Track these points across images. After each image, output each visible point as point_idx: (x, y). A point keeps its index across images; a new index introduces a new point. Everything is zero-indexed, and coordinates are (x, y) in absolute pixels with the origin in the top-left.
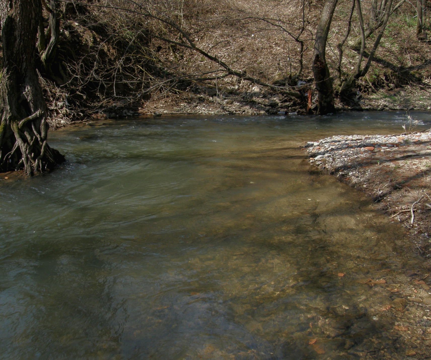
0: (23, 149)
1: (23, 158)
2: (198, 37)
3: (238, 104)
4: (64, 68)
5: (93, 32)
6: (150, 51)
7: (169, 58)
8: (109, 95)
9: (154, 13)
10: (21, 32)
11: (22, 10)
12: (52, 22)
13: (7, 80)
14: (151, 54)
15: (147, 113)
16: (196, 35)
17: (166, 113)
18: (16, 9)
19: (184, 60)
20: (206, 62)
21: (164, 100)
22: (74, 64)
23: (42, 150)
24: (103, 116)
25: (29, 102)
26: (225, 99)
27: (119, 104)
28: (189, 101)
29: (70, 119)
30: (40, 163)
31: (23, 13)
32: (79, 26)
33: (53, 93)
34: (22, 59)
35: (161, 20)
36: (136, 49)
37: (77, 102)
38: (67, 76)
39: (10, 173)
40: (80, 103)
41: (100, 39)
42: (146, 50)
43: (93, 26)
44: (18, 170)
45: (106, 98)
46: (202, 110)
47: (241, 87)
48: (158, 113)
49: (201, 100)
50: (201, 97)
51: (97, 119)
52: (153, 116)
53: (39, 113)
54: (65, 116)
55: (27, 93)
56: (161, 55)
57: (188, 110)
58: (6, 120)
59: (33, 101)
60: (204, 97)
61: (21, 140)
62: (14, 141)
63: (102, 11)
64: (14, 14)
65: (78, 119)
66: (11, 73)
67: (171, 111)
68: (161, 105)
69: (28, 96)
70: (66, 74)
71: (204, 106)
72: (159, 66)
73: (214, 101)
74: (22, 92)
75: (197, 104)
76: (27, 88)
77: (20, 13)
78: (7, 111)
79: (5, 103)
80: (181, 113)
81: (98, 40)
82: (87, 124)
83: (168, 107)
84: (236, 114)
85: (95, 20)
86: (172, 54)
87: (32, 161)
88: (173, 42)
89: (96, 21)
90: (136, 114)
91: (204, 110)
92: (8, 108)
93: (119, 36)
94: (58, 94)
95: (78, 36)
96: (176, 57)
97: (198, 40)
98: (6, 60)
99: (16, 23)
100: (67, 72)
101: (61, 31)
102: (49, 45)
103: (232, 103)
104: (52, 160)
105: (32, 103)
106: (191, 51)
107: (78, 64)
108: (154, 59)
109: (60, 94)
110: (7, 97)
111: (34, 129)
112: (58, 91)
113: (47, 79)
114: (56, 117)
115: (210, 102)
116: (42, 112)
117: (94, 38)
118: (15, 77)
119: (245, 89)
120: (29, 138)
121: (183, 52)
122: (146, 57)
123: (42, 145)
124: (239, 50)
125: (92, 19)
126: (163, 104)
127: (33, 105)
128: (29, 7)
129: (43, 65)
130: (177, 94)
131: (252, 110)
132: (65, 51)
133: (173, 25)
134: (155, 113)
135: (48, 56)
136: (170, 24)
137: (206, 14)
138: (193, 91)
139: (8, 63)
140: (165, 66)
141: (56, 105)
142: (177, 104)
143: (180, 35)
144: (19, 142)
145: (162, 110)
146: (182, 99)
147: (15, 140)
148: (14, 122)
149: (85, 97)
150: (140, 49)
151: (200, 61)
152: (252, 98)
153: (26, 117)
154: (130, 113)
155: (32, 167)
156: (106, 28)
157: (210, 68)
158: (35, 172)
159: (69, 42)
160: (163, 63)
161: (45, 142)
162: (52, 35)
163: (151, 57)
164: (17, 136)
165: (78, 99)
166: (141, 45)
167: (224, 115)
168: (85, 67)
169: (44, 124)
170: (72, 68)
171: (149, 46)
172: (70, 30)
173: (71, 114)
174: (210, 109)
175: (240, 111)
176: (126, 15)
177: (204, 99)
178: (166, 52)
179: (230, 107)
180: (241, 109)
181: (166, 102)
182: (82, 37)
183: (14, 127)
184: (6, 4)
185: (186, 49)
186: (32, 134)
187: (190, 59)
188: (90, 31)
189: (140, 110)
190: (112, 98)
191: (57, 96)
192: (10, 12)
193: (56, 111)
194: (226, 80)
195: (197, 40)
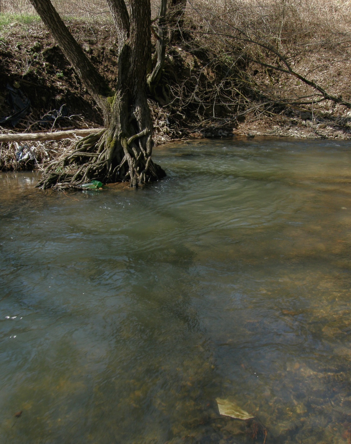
0: (130, 163)
1: (130, 171)
2: (294, 61)
3: (331, 128)
4: (167, 90)
5: (195, 56)
6: (247, 74)
7: (264, 81)
8: (207, 116)
9: (253, 37)
10: (135, 59)
11: (137, 39)
12: (158, 47)
13: (121, 102)
14: (248, 78)
15: (241, 133)
16: (293, 59)
17: (259, 135)
18: (132, 38)
19: (280, 84)
20: (301, 86)
21: (257, 122)
22: (177, 87)
23: (147, 165)
24: (200, 135)
25: (138, 121)
26: (318, 123)
27: (216, 125)
28: (282, 124)
29: (170, 137)
30: (144, 176)
31: (138, 42)
32: (182, 51)
33: (156, 112)
34: (134, 83)
35: (259, 44)
36: (233, 73)
37: (177, 121)
38: (169, 98)
39: (118, 184)
40: (180, 122)
41: (201, 63)
42: (243, 74)
43: (195, 51)
44: (125, 181)
45: (205, 119)
46: (294, 133)
47: (335, 111)
48: (251, 135)
49: (294, 124)
50: (294, 121)
51: (194, 138)
52: (247, 137)
53: (146, 131)
54: (165, 134)
55: (136, 113)
56: (257, 78)
57: (281, 132)
58: (117, 136)
59: (141, 120)
60: (297, 120)
61: (129, 155)
62: (122, 155)
63: (203, 37)
64: (130, 43)
65: (177, 137)
66: (124, 95)
67: (264, 133)
68: (255, 127)
69: (137, 115)
70: (168, 95)
71: (297, 129)
72: (255, 89)
73: (307, 125)
74: (133, 112)
75: (290, 127)
76: (137, 109)
77: (135, 41)
78: (119, 128)
79: (117, 121)
80: (273, 136)
81: (199, 64)
82: (185, 142)
83: (261, 129)
84: (328, 138)
85: (197, 45)
86: (267, 78)
87: (137, 174)
88: (270, 66)
89: (198, 47)
90: (230, 135)
91: (297, 134)
92: (120, 126)
93: (218, 60)
94: (160, 113)
95: (181, 60)
96: (271, 81)
97: (295, 64)
98: (120, 83)
99: (131, 50)
100: (170, 93)
101: (166, 55)
102: (155, 69)
103: (325, 127)
104: (155, 174)
105: (141, 122)
106: (287, 75)
107: (181, 87)
108: (251, 83)
109: (162, 113)
110: (119, 117)
111: (140, 146)
112: (160, 111)
113: (151, 100)
114: (157, 134)
115: (303, 125)
116: (148, 130)
117: (195, 62)
118: (127, 98)
119: (340, 113)
120: (136, 153)
121: (278, 76)
122: (243, 80)
123: (147, 160)
124: (336, 74)
125: (195, 45)
126: (257, 126)
127: (141, 123)
128: (143, 36)
129: (148, 87)
130: (271, 116)
131: (345, 135)
132: (169, 74)
133: (271, 49)
134: (248, 134)
135: (154, 78)
136: (268, 48)
137: (304, 38)
138: (286, 114)
139: (122, 86)
140: (261, 89)
141: (158, 124)
142: (270, 126)
143: (277, 59)
144: (127, 156)
145: (255, 132)
146: (275, 122)
147: (124, 155)
148: (124, 139)
149: (184, 117)
150: (238, 73)
151: (295, 85)
152: (346, 123)
153: (135, 134)
154: (225, 133)
155: (137, 179)
156: (207, 53)
157: (305, 92)
158: (140, 184)
159: (173, 66)
160: (259, 86)
161: (149, 158)
162: (158, 59)
163: (247, 81)
164: (125, 151)
165: (178, 119)
166: (239, 69)
167: (316, 139)
168: (187, 90)
169: (150, 142)
170: (175, 91)
171: (246, 70)
172: (174, 55)
173: (171, 132)
174: (303, 133)
175: (333, 135)
176: (226, 40)
177: (297, 122)
178: (262, 76)
179: (323, 131)
180: (334, 134)
181: (259, 124)
182: (184, 61)
183: (124, 143)
184: (124, 34)
185: (282, 74)
186: (138, 150)
187: (286, 83)
188: (191, 56)
189: (235, 131)
190: (211, 119)
191: (159, 115)
192: (127, 41)
193: (158, 129)
194: (320, 104)
195: (293, 64)
